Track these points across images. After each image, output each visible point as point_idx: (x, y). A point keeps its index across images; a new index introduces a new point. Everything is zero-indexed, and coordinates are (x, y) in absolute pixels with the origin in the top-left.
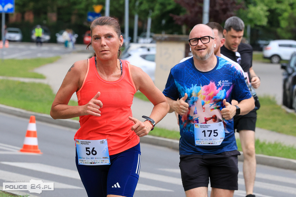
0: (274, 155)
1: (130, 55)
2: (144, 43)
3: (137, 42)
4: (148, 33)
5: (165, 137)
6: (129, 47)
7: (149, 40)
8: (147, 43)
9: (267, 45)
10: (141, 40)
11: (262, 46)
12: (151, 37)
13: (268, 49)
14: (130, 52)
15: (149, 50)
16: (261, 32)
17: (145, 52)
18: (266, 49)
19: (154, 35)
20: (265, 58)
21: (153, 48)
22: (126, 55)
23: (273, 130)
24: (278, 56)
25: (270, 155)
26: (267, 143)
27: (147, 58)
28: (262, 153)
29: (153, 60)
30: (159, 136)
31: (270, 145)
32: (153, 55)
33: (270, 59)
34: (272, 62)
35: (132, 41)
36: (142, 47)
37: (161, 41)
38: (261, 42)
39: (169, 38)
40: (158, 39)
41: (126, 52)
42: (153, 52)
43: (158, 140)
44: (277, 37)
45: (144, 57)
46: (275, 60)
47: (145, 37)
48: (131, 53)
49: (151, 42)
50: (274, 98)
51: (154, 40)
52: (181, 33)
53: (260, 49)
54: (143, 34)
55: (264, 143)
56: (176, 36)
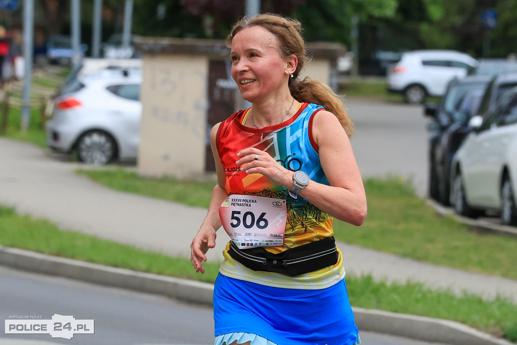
0: (405, 310)
1: (82, 86)
2: (118, 58)
3: (102, 55)
4: (127, 36)
5: (160, 273)
6: (81, 67)
7: (127, 51)
8: (125, 58)
9: (396, 61)
10: (112, 52)
11: (384, 65)
12: (132, 44)
13: (399, 70)
14: (82, 78)
15: (126, 74)
16: (383, 33)
17: (117, 79)
18: (395, 71)
19: (138, 40)
20: (392, 91)
21: (136, 68)
22: (75, 85)
23: (405, 256)
24: (420, 87)
25: (396, 311)
26: (389, 284)
27: (123, 91)
28: (378, 307)
29: (135, 98)
30: (147, 271)
31: (395, 288)
32: (136, 86)
33: (402, 95)
34: (407, 102)
35: (88, 54)
36: (111, 68)
37: (152, 53)
38: (385, 56)
39: (172, 46)
40: (145, 47)
41: (74, 77)
42: (135, 78)
43: (144, 279)
44: (420, 45)
45: (115, 90)
46: (415, 96)
47: (118, 44)
48: (85, 81)
49: (134, 57)
50: (410, 181)
51: (138, 52)
52: (202, 35)
53: (381, 71)
54: (115, 37)
55: (383, 285)
56: (189, 41)
